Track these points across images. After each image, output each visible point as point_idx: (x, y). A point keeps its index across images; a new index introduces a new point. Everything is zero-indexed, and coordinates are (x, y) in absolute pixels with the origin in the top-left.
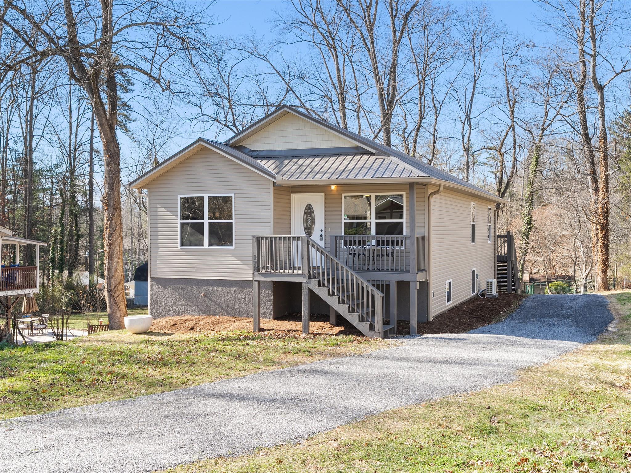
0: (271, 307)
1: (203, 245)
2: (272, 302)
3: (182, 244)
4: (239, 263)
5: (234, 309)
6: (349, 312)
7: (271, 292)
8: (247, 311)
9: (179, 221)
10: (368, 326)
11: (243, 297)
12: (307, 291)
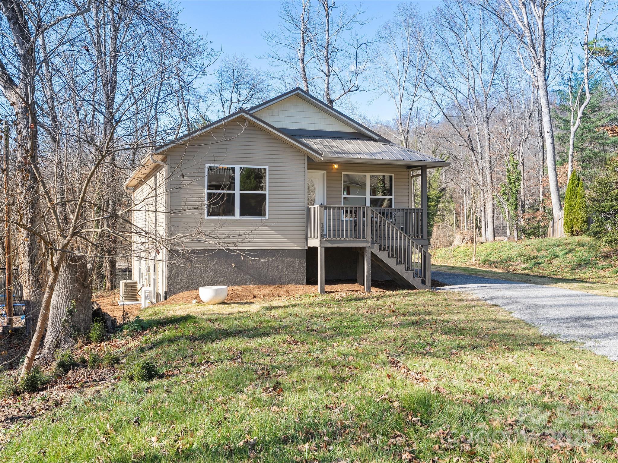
0: (305, 274)
1: (233, 215)
2: (305, 268)
3: (210, 214)
4: (273, 232)
5: (266, 277)
6: (405, 270)
7: (304, 260)
8: (280, 278)
9: (206, 191)
10: (421, 281)
11: (276, 265)
12: (370, 254)
